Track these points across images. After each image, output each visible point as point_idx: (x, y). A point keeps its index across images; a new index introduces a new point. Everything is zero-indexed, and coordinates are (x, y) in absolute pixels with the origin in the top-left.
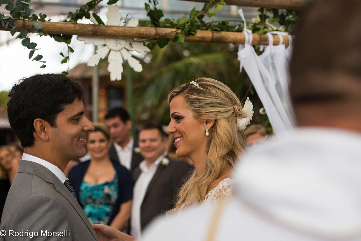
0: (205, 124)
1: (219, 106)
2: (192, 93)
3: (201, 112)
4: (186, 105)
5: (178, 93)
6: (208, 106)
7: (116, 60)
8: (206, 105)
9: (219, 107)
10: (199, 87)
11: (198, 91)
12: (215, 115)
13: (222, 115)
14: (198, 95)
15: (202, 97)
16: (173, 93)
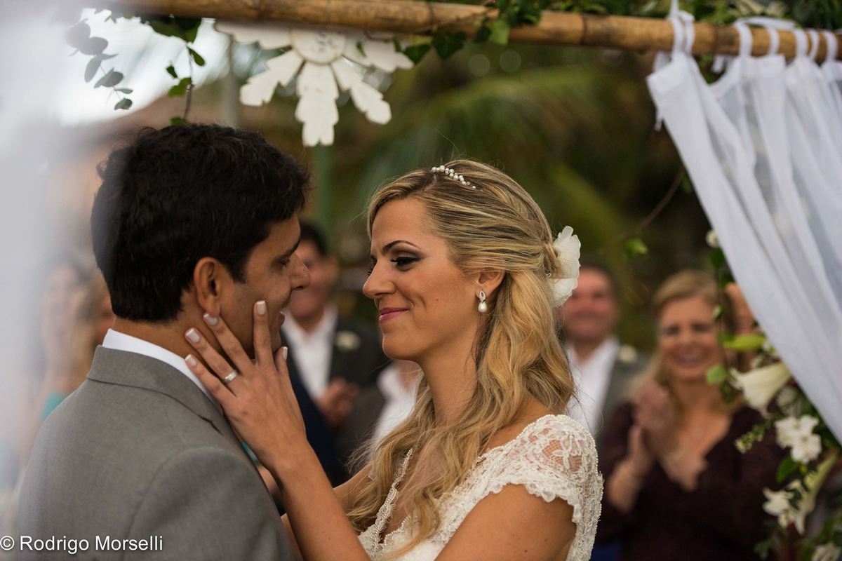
0: (477, 282)
1: (517, 238)
2: (447, 194)
3: (470, 249)
4: (433, 227)
5: (406, 192)
6: (492, 235)
7: (319, 91)
8: (486, 232)
9: (519, 242)
10: (464, 183)
11: (464, 192)
12: (507, 260)
13: (524, 263)
14: (465, 203)
15: (475, 208)
16: (394, 191)
